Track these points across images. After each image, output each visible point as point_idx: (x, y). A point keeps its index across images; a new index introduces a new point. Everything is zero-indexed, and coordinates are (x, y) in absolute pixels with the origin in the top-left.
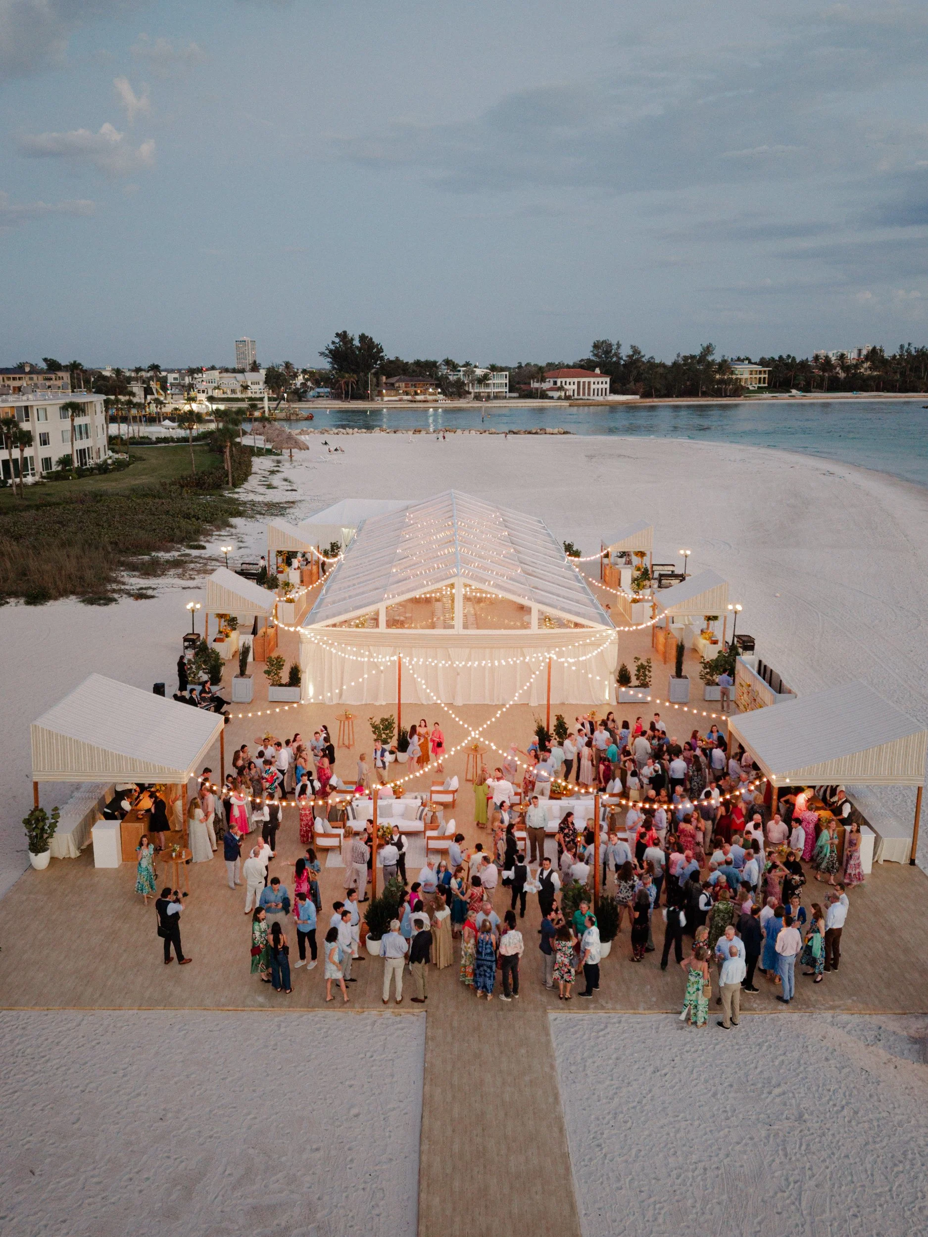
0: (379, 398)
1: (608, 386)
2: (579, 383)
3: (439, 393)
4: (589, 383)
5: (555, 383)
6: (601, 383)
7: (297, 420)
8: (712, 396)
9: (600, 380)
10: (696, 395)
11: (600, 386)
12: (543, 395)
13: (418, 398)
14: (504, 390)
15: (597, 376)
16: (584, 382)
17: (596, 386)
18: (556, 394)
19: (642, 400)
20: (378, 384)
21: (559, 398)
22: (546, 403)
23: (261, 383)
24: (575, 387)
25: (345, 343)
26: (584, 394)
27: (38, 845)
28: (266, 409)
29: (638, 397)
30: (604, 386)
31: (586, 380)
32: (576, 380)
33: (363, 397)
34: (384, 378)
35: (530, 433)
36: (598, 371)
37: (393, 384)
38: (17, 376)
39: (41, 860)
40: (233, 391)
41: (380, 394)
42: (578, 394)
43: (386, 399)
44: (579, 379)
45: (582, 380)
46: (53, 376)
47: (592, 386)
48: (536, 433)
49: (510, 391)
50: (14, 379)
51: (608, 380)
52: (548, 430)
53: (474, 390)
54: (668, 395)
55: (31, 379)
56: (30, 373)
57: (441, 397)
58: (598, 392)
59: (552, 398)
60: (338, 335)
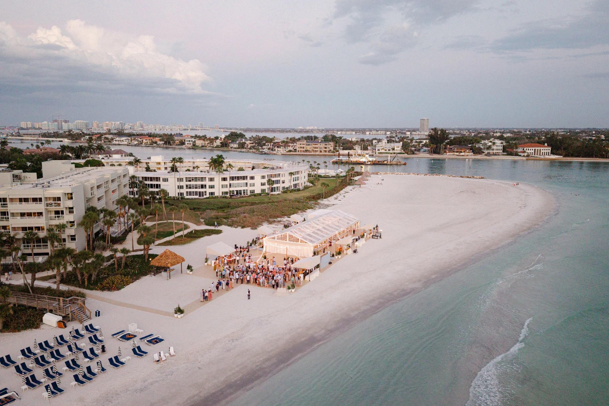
0: (445, 154)
1: (550, 151)
2: (535, 150)
3: (471, 152)
4: (540, 150)
5: (523, 149)
6: (546, 149)
7: (400, 165)
8: (600, 157)
9: (546, 148)
10: (593, 157)
11: (546, 151)
12: (517, 155)
13: (462, 154)
14: (501, 152)
15: (546, 147)
16: (538, 150)
17: (544, 151)
18: (522, 154)
19: (565, 158)
20: (445, 148)
21: (524, 156)
22: (516, 158)
23: (400, 147)
24: (533, 151)
25: (435, 132)
26: (537, 154)
27: (206, 262)
28: (389, 161)
29: (562, 157)
30: (548, 151)
31: (539, 148)
32: (534, 148)
33: (439, 153)
34: (448, 146)
35: (468, 177)
36: (546, 145)
37: (451, 149)
38: (316, 144)
39: (206, 264)
40: (389, 150)
41: (445, 152)
42: (535, 154)
43: (448, 154)
44: (535, 148)
45: (537, 148)
46: (328, 144)
47: (542, 151)
48: (470, 178)
49: (503, 152)
50: (315, 145)
51: (550, 148)
52: (475, 177)
53: (486, 152)
54: (578, 156)
55: (321, 145)
56: (320, 142)
57: (472, 153)
58: (544, 154)
59: (520, 156)
60: (432, 129)
